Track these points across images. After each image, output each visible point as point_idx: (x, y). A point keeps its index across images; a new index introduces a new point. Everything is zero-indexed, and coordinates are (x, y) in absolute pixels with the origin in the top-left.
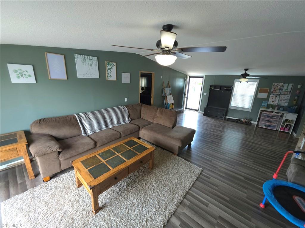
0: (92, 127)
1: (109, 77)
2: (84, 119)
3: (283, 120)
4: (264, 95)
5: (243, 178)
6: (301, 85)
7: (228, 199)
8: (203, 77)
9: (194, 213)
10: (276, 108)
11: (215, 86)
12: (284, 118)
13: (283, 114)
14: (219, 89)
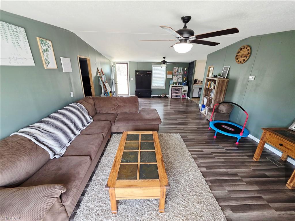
0: (59, 142)
1: (47, 64)
2: (40, 135)
3: (183, 91)
4: (170, 76)
5: (197, 129)
6: (186, 68)
7: (204, 142)
8: (127, 64)
9: (203, 159)
10: (177, 84)
11: (139, 71)
12: (183, 89)
13: (182, 87)
14: (143, 74)
